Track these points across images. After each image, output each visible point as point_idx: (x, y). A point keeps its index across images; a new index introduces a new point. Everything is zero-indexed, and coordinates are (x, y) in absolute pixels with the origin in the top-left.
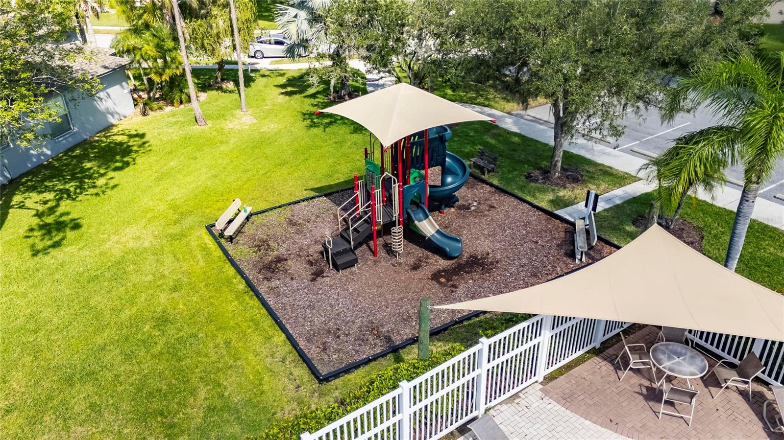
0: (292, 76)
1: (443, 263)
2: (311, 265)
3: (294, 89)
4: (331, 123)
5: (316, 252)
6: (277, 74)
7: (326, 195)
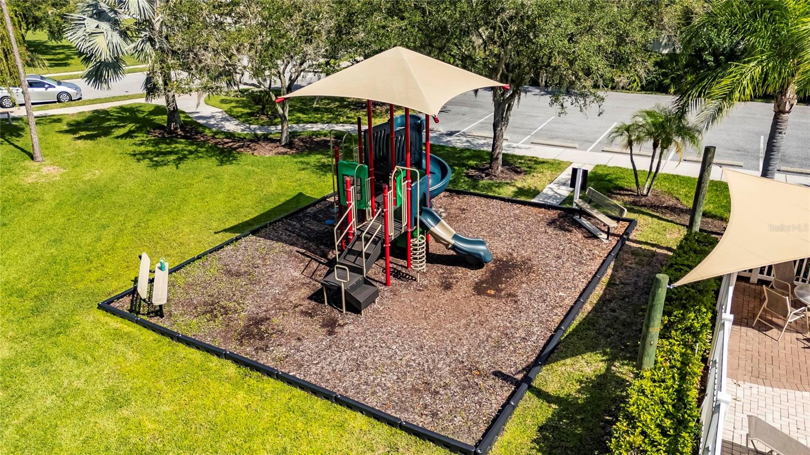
0: (75, 121)
1: (475, 275)
2: (312, 317)
3: (89, 133)
4: (180, 159)
5: (303, 299)
6: (49, 120)
7: (254, 233)
